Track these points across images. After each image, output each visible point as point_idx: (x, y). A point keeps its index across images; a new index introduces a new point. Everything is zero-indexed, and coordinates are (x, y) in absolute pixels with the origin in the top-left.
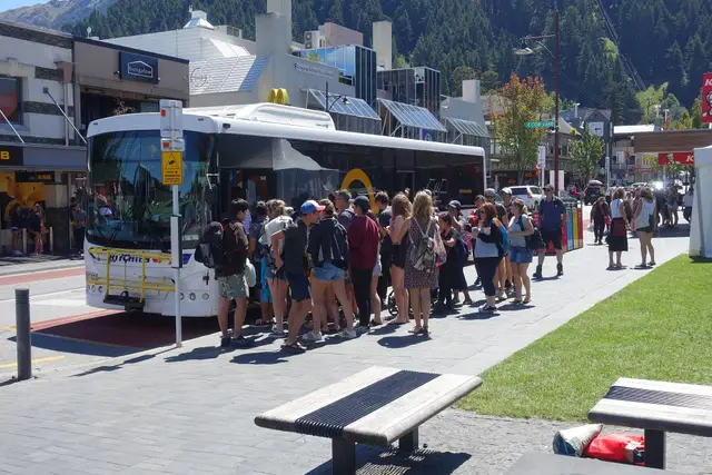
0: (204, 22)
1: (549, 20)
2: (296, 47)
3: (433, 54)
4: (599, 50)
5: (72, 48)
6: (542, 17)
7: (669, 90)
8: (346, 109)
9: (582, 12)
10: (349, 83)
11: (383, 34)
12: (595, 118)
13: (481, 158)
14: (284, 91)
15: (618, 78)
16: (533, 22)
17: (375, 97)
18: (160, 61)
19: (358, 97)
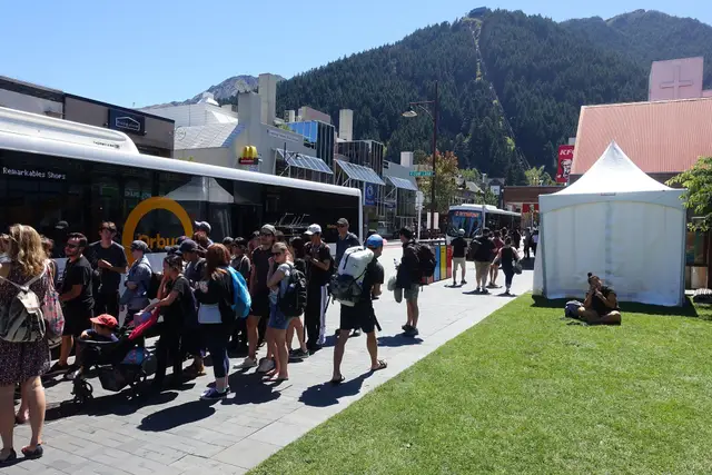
0: (211, 100)
1: (473, 125)
2: (278, 121)
3: (402, 141)
4: (503, 143)
5: (64, 102)
6: (469, 122)
7: (545, 170)
8: (298, 164)
9: (494, 121)
10: (313, 147)
11: (346, 117)
12: (495, 183)
13: (358, 198)
14: (254, 148)
15: (514, 161)
16: (464, 125)
17: (332, 158)
18: (147, 119)
19: (318, 157)
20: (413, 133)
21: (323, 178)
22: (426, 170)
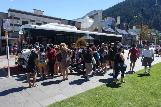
0: (88, 17)
2: (102, 21)
3: (133, 23)
5: (61, 20)
6: (153, 17)
8: (107, 30)
10: (110, 26)
11: (119, 19)
12: (160, 33)
13: (121, 37)
14: (97, 27)
16: (151, 17)
17: (115, 28)
18: (76, 22)
19: (112, 28)
20: (136, 21)
21: (113, 33)
22: (139, 30)
